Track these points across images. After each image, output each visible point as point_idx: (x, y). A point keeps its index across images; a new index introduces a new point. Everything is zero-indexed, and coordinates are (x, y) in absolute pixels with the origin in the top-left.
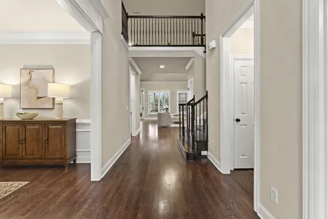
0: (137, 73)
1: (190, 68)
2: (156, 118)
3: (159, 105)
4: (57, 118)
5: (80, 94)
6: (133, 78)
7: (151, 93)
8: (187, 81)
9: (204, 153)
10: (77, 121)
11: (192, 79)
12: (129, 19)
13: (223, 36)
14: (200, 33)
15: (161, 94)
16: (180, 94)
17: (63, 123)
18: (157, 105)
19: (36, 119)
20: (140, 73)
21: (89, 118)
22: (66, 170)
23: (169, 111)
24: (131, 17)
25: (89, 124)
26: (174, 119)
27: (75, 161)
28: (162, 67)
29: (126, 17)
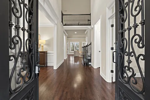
0: (66, 35)
1: (87, 33)
2: (73, 54)
3: (75, 48)
5: (49, 43)
6: (65, 37)
7: (71, 43)
8: (85, 38)
9: (90, 63)
10: (48, 52)
11: (87, 38)
12: (64, 16)
13: (95, 24)
14: (90, 19)
15: (75, 44)
16: (83, 43)
17: (44, 52)
18: (74, 48)
20: (67, 35)
21: (53, 51)
23: (79, 50)
24: (64, 15)
25: (53, 53)
26: (80, 53)
27: (47, 65)
28: (76, 33)
29: (63, 15)
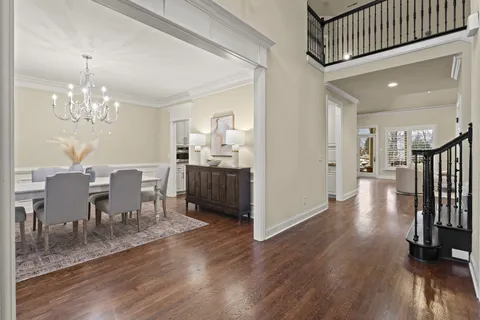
2: (393, 177)
4: (233, 166)
9: (457, 253)
10: (251, 171)
19: (220, 166)
20: (356, 101)
22: (239, 223)
27: (249, 215)
28: (393, 85)
